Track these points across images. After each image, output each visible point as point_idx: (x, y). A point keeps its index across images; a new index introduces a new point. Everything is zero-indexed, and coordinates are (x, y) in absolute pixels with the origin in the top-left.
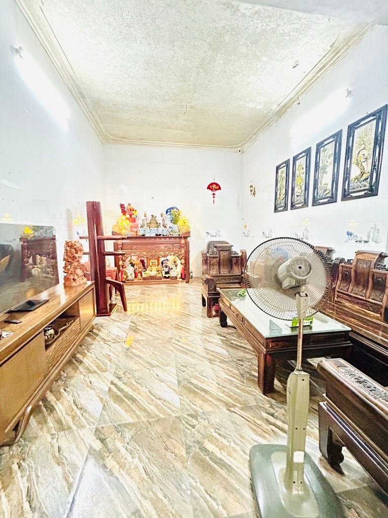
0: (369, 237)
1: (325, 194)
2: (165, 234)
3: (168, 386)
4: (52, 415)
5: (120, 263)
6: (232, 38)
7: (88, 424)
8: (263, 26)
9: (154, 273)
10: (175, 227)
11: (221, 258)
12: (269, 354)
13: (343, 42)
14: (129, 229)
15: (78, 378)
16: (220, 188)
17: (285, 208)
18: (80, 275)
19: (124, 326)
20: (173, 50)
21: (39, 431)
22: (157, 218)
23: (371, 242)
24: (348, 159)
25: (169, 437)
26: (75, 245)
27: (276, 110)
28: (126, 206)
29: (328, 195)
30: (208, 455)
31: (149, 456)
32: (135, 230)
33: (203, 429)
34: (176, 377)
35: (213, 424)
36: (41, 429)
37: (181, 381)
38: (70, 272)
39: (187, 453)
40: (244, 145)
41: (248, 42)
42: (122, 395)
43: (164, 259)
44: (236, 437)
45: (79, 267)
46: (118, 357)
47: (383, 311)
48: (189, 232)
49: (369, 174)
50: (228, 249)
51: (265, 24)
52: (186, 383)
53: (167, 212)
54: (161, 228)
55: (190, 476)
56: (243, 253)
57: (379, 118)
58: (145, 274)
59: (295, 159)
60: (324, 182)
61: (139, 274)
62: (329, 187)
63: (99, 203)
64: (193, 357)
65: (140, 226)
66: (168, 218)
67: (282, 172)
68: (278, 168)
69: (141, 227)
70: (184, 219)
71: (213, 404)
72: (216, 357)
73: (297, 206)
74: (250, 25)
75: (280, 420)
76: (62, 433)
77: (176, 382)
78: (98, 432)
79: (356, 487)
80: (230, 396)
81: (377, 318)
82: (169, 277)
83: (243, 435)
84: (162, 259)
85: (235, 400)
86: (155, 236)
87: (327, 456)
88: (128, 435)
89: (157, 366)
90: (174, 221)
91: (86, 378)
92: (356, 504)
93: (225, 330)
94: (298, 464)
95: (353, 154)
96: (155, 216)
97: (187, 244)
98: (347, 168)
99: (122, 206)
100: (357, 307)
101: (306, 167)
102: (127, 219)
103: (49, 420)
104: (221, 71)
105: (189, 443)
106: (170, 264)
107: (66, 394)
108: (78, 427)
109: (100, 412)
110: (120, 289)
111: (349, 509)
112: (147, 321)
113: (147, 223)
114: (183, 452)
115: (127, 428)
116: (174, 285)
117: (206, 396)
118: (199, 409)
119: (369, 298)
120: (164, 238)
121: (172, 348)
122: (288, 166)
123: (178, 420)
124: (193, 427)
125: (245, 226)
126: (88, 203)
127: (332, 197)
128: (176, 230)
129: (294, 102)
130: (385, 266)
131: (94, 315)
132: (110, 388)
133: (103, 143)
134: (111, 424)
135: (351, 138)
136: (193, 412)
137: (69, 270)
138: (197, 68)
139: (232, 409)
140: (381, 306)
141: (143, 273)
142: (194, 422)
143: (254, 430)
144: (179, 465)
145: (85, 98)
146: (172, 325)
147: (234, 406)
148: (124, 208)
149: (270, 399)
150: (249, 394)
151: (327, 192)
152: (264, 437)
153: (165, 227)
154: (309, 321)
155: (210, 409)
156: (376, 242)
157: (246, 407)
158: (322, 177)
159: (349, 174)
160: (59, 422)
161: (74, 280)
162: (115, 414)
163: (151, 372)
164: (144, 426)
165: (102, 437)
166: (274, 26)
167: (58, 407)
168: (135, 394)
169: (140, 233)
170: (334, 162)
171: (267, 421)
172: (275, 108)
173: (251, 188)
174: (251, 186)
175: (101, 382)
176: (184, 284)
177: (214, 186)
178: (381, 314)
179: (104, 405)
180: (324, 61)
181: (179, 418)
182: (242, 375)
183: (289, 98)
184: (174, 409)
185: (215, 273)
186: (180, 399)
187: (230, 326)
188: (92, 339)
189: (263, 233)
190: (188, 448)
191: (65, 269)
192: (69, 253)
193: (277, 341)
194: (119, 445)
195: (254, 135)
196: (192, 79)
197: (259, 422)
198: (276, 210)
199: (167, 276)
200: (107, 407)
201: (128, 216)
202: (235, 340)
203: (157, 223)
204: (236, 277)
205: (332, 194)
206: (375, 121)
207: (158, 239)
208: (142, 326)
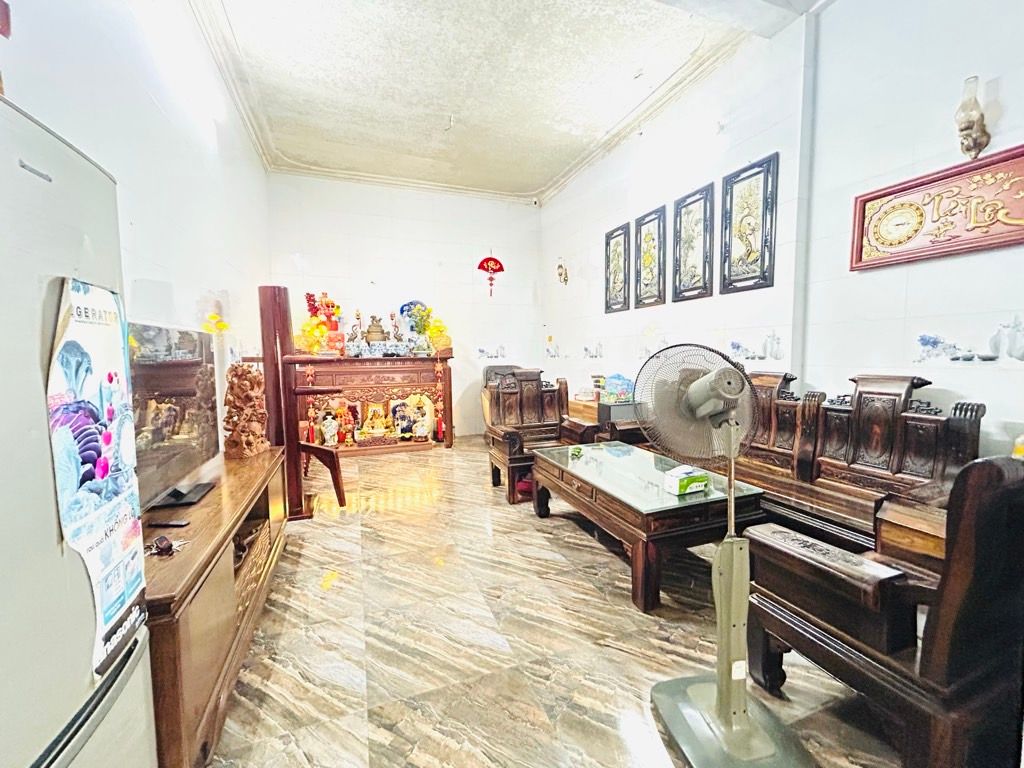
0: (765, 351)
2: (402, 353)
3: (477, 623)
4: (265, 706)
5: (309, 414)
6: (543, 20)
7: (350, 706)
8: (594, 9)
9: (379, 432)
10: (421, 340)
11: (525, 395)
12: (652, 541)
13: (709, 51)
14: (324, 344)
15: (291, 635)
16: (501, 269)
17: (626, 306)
18: (258, 433)
19: (351, 534)
20: (439, 23)
21: (250, 736)
22: (381, 323)
23: (768, 357)
24: (726, 228)
25: (511, 700)
26: (250, 372)
27: (603, 141)
28: (317, 298)
29: (698, 285)
30: (586, 713)
31: (486, 735)
32: (339, 345)
33: (564, 679)
34: (488, 608)
35: (577, 669)
36: (254, 733)
37: (499, 613)
38: (239, 428)
39: (551, 717)
40: (542, 192)
41: (568, 30)
42: (396, 651)
43: (399, 402)
44: (621, 680)
45: (254, 418)
46: (361, 588)
47: (795, 463)
48: (451, 349)
49: (758, 254)
50: (536, 378)
51: (597, 7)
52: (508, 614)
53: (402, 311)
54: (393, 341)
55: (566, 747)
56: (561, 384)
57: (768, 171)
58: (361, 434)
59: (640, 223)
60: (690, 262)
61: (349, 436)
63: (285, 289)
64: (506, 572)
65: (347, 338)
66: (405, 323)
67: (617, 244)
68: (609, 237)
69: (350, 340)
70: (438, 324)
71: (568, 638)
72: (547, 567)
73: (646, 301)
74: (574, 6)
75: (681, 644)
76: (303, 730)
77: (491, 615)
78: (375, 717)
79: (809, 713)
80: (592, 624)
81: (788, 476)
83: (631, 675)
84: (393, 404)
85: (602, 627)
86: (381, 357)
87: (762, 681)
88: (435, 710)
89: (446, 595)
90: (419, 327)
91: (311, 633)
92: (814, 733)
93: (547, 522)
94: (739, 681)
95: (734, 222)
96: (378, 318)
97: (447, 372)
98: (726, 244)
99: (310, 298)
100: (756, 462)
101: (659, 238)
102: (323, 323)
103: (263, 715)
104: (518, 70)
105: (548, 702)
106: (410, 412)
107: (277, 665)
108: (330, 716)
109: (365, 684)
110: (331, 460)
111: (808, 740)
112: (394, 521)
113: (363, 333)
114: (544, 717)
115: (429, 700)
116: (422, 453)
117: (552, 629)
118: (545, 650)
119: (774, 445)
120: (400, 360)
121: (463, 562)
122: (627, 234)
123: (517, 673)
124: (547, 678)
125: (550, 339)
126: (263, 290)
127: (705, 287)
128: (425, 344)
129: (632, 131)
130: (792, 394)
131: (285, 517)
132: (366, 643)
133: (266, 170)
134: (395, 700)
135: (729, 198)
136: (538, 657)
137: (236, 424)
138: (479, 58)
139: (602, 642)
140: (792, 456)
141: (356, 433)
142: (546, 670)
143: (647, 666)
144: (544, 738)
145: (247, 81)
146: (446, 524)
147: (604, 637)
148: (314, 301)
149: (657, 618)
150: (621, 615)
151: (696, 279)
152: (665, 673)
153: (400, 340)
154: (704, 483)
155: (566, 648)
156: (776, 358)
157: (623, 636)
158: (687, 255)
160: (288, 715)
161: (249, 444)
162: (395, 683)
163: (438, 605)
164: (460, 692)
165: (388, 722)
166: (613, 13)
167: (273, 691)
168: (420, 646)
169: (352, 352)
170: (705, 230)
171: (662, 649)
172: (601, 136)
173: (560, 270)
174: (560, 267)
175: (346, 636)
176: (442, 450)
177: (491, 264)
178: (792, 469)
179: (368, 672)
180: (680, 75)
181: (517, 669)
182: (600, 589)
183: (624, 124)
184: (502, 656)
185: (513, 421)
186: (507, 640)
187: (553, 516)
188: (292, 564)
189: (586, 350)
190: (550, 710)
191: (228, 423)
192: (237, 390)
193: (660, 519)
194: (427, 729)
195: (563, 177)
196: (466, 73)
197: (651, 653)
198: (608, 308)
199: (407, 435)
200: (375, 674)
201: (323, 318)
202: (569, 537)
203: (383, 332)
204: (551, 428)
205: (705, 284)
206: (762, 176)
207: (389, 363)
208: (387, 531)
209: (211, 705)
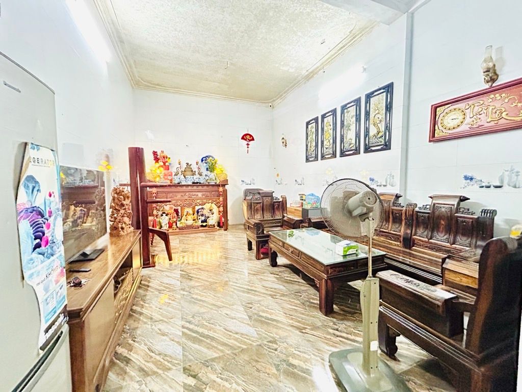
0: (386, 182)
1: (350, 147)
2: (202, 182)
3: (240, 322)
4: (129, 365)
5: (154, 213)
6: (275, 14)
7: (174, 365)
8: (300, 9)
9: (190, 222)
10: (212, 175)
11: (265, 204)
12: (329, 279)
13: (358, 31)
14: (162, 177)
15: (143, 328)
16: (253, 139)
17: (316, 159)
18: (127, 223)
19: (175, 275)
20: (223, 15)
21: (121, 381)
22: (191, 167)
23: (388, 186)
24: (367, 120)
25: (257, 361)
26: (123, 192)
27: (305, 75)
28: (158, 154)
29: (353, 148)
30: (296, 368)
31: (244, 380)
32: (170, 178)
33: (285, 350)
34: (245, 313)
35: (291, 345)
36: (124, 380)
37: (251, 316)
38: (117, 220)
39: (278, 370)
40: (274, 101)
41: (288, 19)
42: (198, 336)
43: (200, 207)
44: (314, 351)
45: (125, 215)
46: (180, 303)
47: (402, 239)
48: (227, 180)
49: (383, 133)
50: (271, 195)
51: (302, 8)
52: (256, 317)
53: (202, 161)
54: (197, 176)
55: (286, 386)
56: (283, 198)
57: (388, 92)
58: (181, 223)
59: (323, 117)
60: (349, 137)
61: (174, 224)
62: (353, 142)
63: (142, 149)
64: (255, 295)
65: (174, 174)
66: (203, 166)
67: (312, 127)
68: (308, 124)
69: (175, 175)
70: (220, 167)
71: (287, 329)
72: (276, 292)
73: (327, 157)
74: (291, 7)
75: (344, 332)
76: (149, 378)
77: (247, 318)
78: (186, 371)
79: (410, 367)
80: (299, 322)
81: (398, 246)
82: (206, 226)
83: (319, 348)
84: (197, 208)
85: (304, 324)
86: (191, 184)
87: (386, 351)
88: (218, 367)
89: (223, 307)
90: (211, 169)
91: (154, 327)
92: (412, 378)
93: (276, 269)
94: (374, 351)
95: (371, 117)
96: (189, 164)
97: (225, 192)
98: (367, 128)
99: (155, 153)
100: (382, 239)
101: (333, 125)
102: (162, 166)
103: (128, 370)
104: (262, 38)
105: (276, 363)
106: (206, 212)
107: (136, 344)
108: (163, 370)
109: (182, 353)
110: (165, 237)
111: (408, 381)
112: (197, 268)
113: (182, 171)
114: (274, 371)
115: (215, 362)
116: (212, 233)
117: (278, 325)
118: (275, 335)
119: (391, 230)
120: (201, 186)
121: (233, 290)
122: (317, 123)
123: (260, 347)
124: (276, 350)
125: (278, 175)
126: (131, 149)
127: (356, 150)
128: (214, 177)
129: (320, 70)
130: (400, 204)
131: (141, 266)
132: (182, 332)
133: (133, 88)
134: (197, 362)
135: (368, 104)
136: (271, 339)
137: (116, 218)
138: (242, 32)
139: (304, 331)
140: (400, 236)
141: (178, 223)
142: (275, 346)
143: (327, 343)
144: (274, 381)
145: (123, 43)
146: (224, 270)
147: (305, 328)
148: (157, 155)
149: (332, 319)
150: (314, 317)
151: (352, 145)
152: (336, 347)
153: (201, 175)
154: (356, 250)
155: (285, 334)
156: (392, 186)
157: (315, 328)
158: (347, 133)
159: (368, 132)
160: (141, 370)
161: (122, 228)
162: (197, 353)
163: (220, 312)
164: (231, 358)
165: (193, 373)
166: (309, 11)
167: (133, 357)
168: (211, 333)
169: (176, 181)
170: (356, 121)
171: (334, 334)
172: (304, 73)
173: (283, 140)
174: (283, 138)
175: (172, 328)
176: (222, 231)
177: (248, 137)
178: (400, 242)
179: (183, 347)
180: (344, 43)
181: (260, 345)
182: (303, 304)
183: (315, 67)
184: (252, 339)
185: (259, 217)
186: (255, 330)
187: (279, 266)
188: (144, 291)
189: (296, 181)
190: (277, 366)
191: (112, 217)
192: (116, 201)
193: (334, 267)
194: (213, 377)
195: (284, 93)
196: (236, 40)
197: (329, 337)
198: (307, 160)
199: (204, 224)
200: (187, 348)
201: (162, 164)
202: (287, 277)
203: (192, 171)
204: (278, 221)
205: (356, 148)
206: (385, 94)
207: (195, 187)
208: (194, 274)
209: (101, 365)
